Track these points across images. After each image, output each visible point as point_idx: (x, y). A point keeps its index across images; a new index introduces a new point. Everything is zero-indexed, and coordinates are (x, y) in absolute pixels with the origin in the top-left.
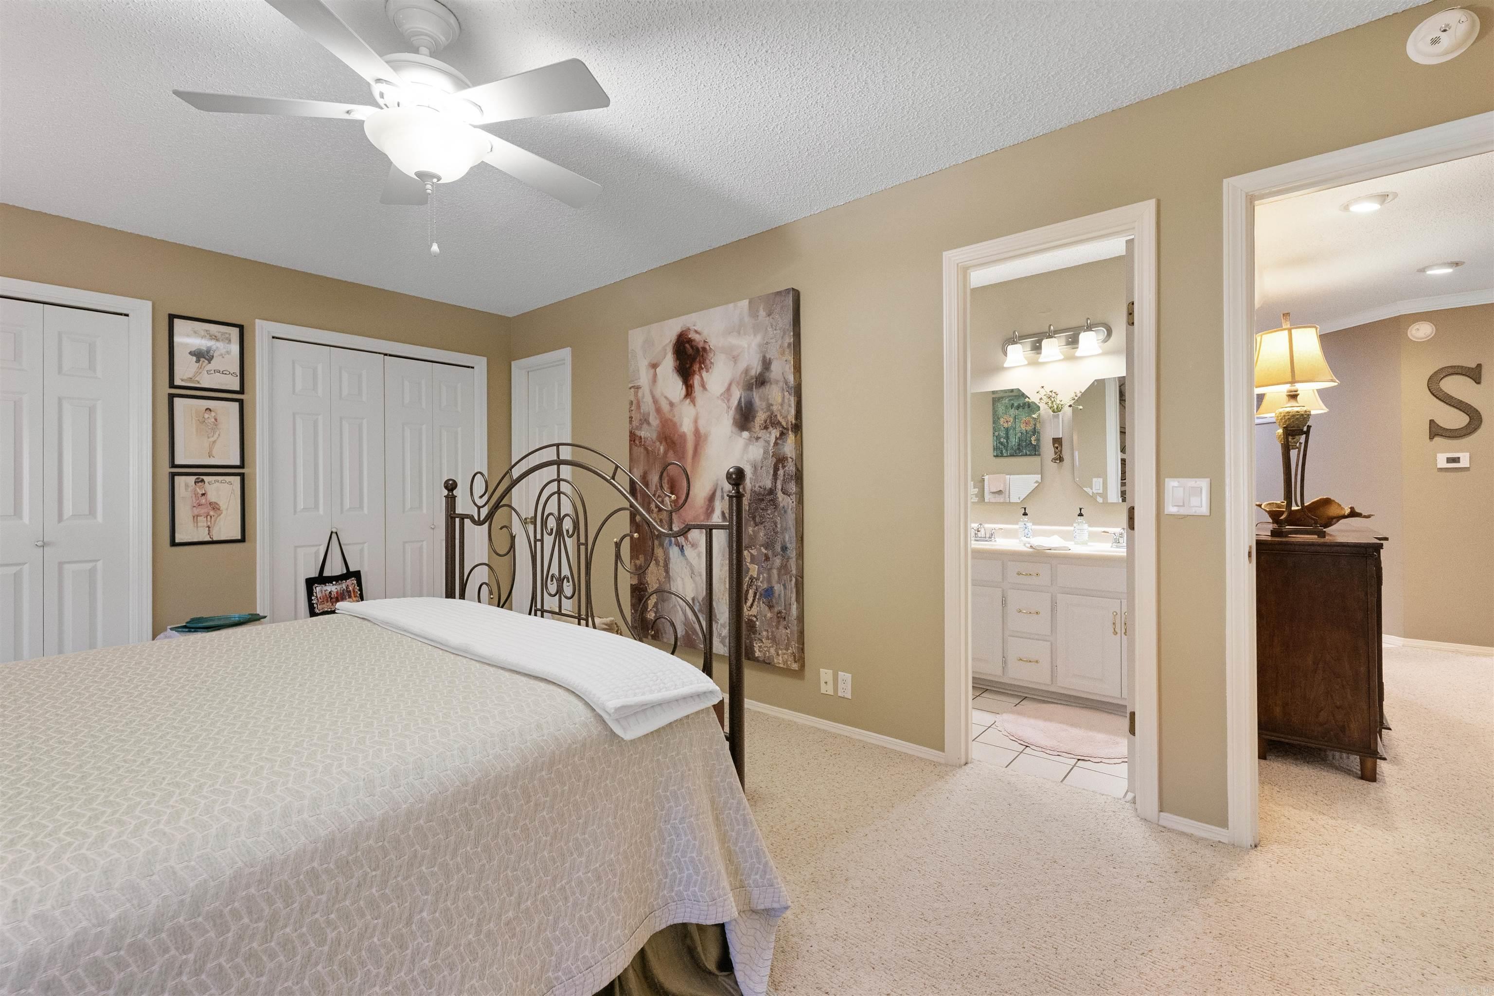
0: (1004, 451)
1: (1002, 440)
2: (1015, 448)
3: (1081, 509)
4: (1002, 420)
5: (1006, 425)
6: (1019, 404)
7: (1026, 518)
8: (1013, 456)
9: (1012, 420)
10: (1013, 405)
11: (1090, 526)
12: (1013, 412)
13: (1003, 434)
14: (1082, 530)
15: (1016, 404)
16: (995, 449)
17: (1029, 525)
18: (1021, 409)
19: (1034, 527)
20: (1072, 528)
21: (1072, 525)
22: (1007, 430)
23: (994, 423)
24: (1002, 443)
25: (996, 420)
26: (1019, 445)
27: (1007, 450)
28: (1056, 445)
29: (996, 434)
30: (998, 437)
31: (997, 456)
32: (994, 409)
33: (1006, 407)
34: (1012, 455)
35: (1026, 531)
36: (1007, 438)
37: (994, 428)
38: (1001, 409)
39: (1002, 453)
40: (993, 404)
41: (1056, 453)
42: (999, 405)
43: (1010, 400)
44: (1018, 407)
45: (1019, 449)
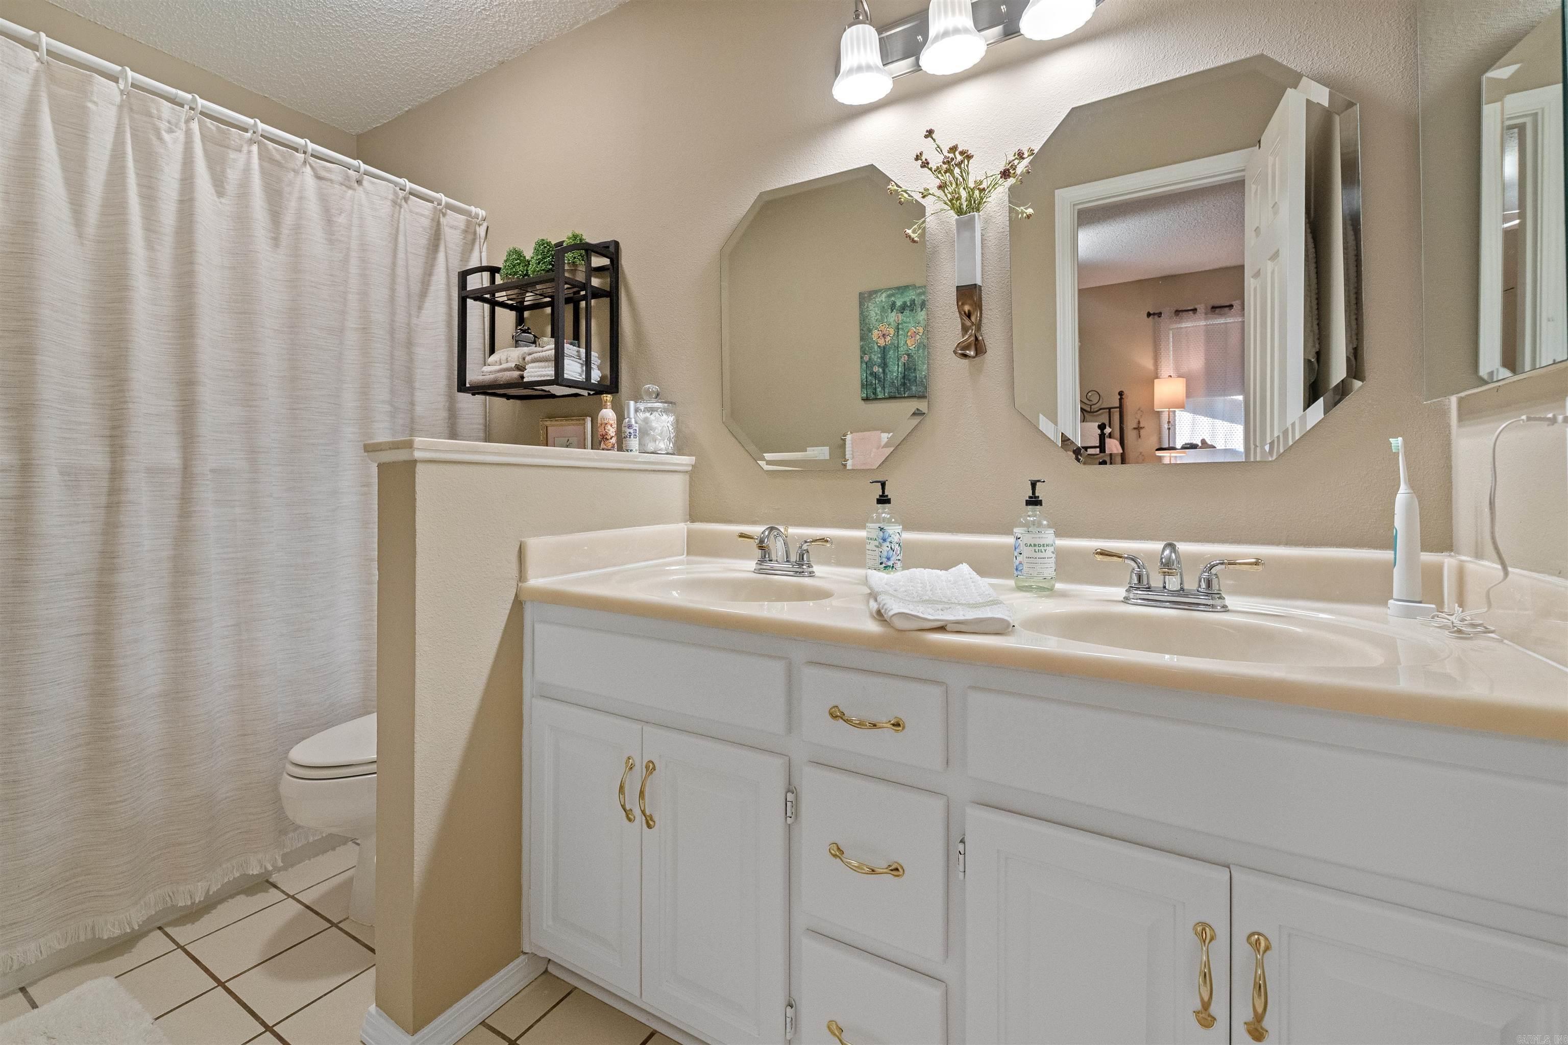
0: (879, 390)
1: (876, 369)
2: (898, 383)
3: (1034, 485)
4: (875, 332)
5: (882, 342)
6: (905, 303)
7: (884, 511)
8: (895, 398)
9: (892, 331)
10: (894, 304)
11: (1058, 535)
12: (893, 317)
13: (876, 358)
14: (1037, 547)
15: (899, 303)
16: (865, 385)
17: (894, 530)
18: (907, 312)
19: (908, 536)
20: (1009, 540)
21: (1008, 532)
22: (884, 350)
23: (862, 339)
24: (875, 375)
25: (865, 336)
26: (904, 377)
27: (884, 388)
28: (967, 308)
29: (866, 358)
30: (869, 365)
31: (866, 399)
32: (861, 313)
33: (883, 309)
34: (892, 398)
35: (885, 548)
36: (884, 365)
37: (862, 347)
38: (874, 313)
39: (875, 393)
40: (861, 304)
41: (965, 329)
42: (871, 306)
43: (889, 296)
44: (903, 309)
45: (904, 384)
